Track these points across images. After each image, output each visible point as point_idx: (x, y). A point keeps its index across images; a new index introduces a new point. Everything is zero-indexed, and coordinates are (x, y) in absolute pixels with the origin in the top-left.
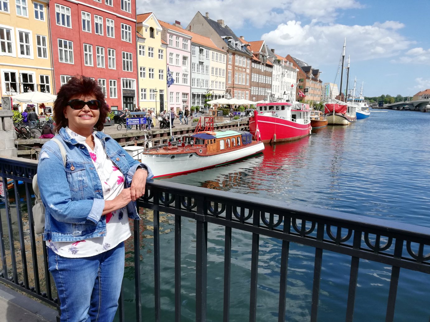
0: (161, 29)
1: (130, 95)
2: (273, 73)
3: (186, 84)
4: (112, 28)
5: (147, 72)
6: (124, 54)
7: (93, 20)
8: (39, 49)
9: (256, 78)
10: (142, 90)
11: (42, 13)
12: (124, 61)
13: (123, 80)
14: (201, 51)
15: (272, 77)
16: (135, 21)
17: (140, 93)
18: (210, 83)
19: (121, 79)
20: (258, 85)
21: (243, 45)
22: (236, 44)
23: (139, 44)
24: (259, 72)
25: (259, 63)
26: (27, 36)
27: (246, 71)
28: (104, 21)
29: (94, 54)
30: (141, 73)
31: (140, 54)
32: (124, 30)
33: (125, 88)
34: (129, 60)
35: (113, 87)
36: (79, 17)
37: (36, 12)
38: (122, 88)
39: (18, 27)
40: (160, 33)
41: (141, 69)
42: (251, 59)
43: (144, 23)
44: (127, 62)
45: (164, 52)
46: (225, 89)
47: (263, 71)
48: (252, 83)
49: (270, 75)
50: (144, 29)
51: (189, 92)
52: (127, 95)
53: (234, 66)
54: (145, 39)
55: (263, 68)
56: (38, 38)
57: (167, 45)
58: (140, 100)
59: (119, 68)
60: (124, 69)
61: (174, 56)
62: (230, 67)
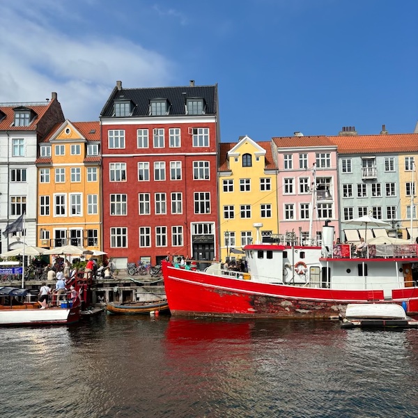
0: (264, 151)
1: (204, 241)
4: (178, 170)
5: (237, 211)
6: (197, 195)
7: (152, 168)
8: (90, 207)
10: (226, 234)
12: (197, 204)
13: (195, 224)
16: (214, 153)
17: (223, 238)
18: (402, 210)
19: (192, 223)
23: (221, 179)
28: (168, 165)
29: (152, 202)
30: (226, 213)
31: (225, 191)
32: (199, 168)
33: (198, 234)
34: (205, 201)
37: (90, 176)
38: (192, 234)
39: (71, 192)
40: (262, 158)
41: (226, 208)
43: (229, 153)
44: (202, 203)
45: (273, 180)
50: (231, 159)
52: (201, 242)
54: (232, 171)
56: (90, 197)
57: (279, 169)
58: (223, 246)
59: (188, 212)
60: (197, 212)
61: (296, 181)
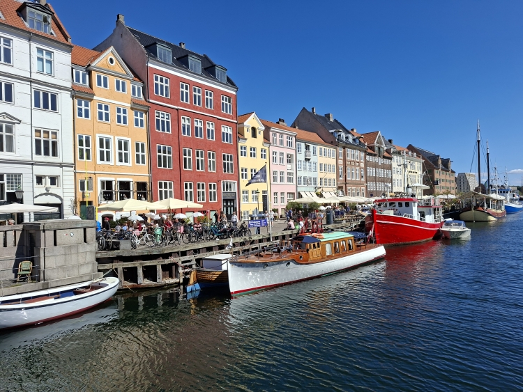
0: (264, 128)
1: (230, 198)
2: (393, 166)
3: (291, 183)
4: (212, 130)
5: (249, 173)
6: (224, 155)
7: (193, 124)
8: (138, 156)
9: (372, 172)
10: (243, 192)
11: (142, 121)
12: (225, 163)
13: (224, 182)
14: (307, 148)
15: (391, 169)
16: (236, 121)
17: (242, 195)
18: (318, 181)
19: (222, 182)
20: (375, 179)
21: (354, 137)
22: (347, 138)
23: (240, 144)
24: (375, 166)
25: (375, 155)
26: (126, 144)
27: (359, 165)
28: (205, 125)
29: (194, 158)
30: (242, 174)
31: (242, 155)
33: (225, 191)
34: (230, 162)
35: (212, 190)
36: (179, 121)
37: (136, 120)
38: (222, 191)
39: (118, 135)
40: (262, 132)
41: (242, 170)
42: (365, 152)
43: (245, 123)
44: (228, 164)
45: (267, 151)
46: (336, 186)
47: (380, 164)
48: (368, 179)
49: (390, 167)
50: (245, 129)
51: (295, 192)
52: (228, 198)
53: (345, 160)
54: (246, 139)
55: (379, 161)
56: (137, 144)
57: (270, 144)
58: (242, 202)
59: (219, 171)
60: (225, 171)
61: (278, 154)
62: (341, 162)
